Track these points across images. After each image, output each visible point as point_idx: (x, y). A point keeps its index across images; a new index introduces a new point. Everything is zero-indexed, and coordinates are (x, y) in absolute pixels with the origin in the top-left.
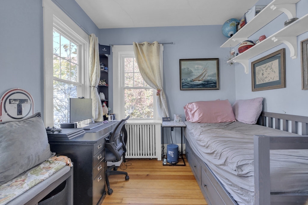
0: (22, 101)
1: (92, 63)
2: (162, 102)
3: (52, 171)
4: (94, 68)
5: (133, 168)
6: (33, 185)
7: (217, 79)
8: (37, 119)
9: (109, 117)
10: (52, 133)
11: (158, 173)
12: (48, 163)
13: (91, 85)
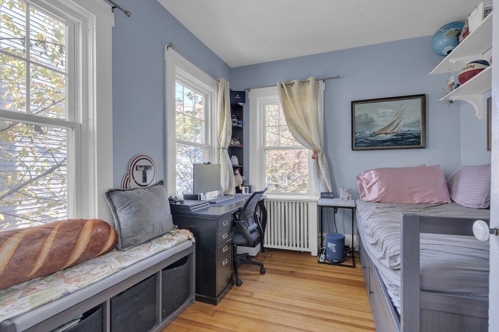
0: (147, 168)
1: (221, 117)
2: (321, 169)
3: (175, 242)
4: (223, 122)
5: (274, 261)
6: (158, 251)
7: (421, 129)
8: (160, 186)
9: (243, 189)
10: (174, 203)
11: (308, 272)
12: (171, 235)
13: (220, 146)
